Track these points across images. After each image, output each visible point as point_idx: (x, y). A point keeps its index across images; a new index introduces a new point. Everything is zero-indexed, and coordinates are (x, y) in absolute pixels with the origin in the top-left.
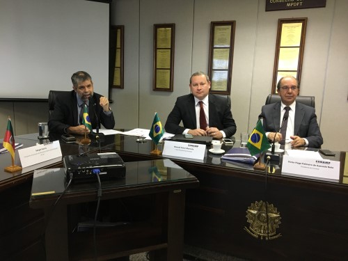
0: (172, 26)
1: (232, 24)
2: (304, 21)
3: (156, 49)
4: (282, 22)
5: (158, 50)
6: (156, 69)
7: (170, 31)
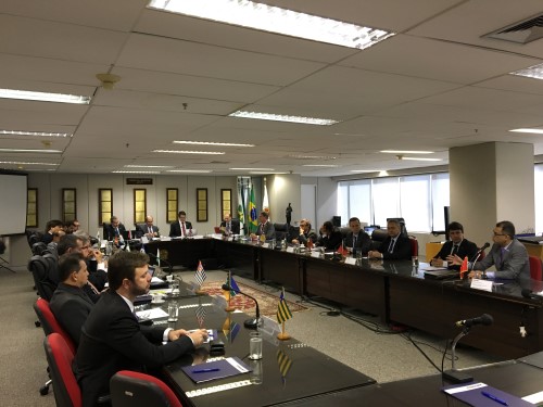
1: (111, 190)
2: (145, 190)
4: (135, 190)
5: (65, 203)
6: (64, 214)
7: (73, 192)
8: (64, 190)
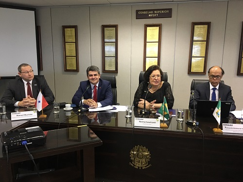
0: (75, 27)
1: (116, 27)
2: (159, 26)
3: (65, 42)
4: (147, 26)
5: (66, 44)
6: (66, 56)
7: (74, 30)
8: (64, 27)
